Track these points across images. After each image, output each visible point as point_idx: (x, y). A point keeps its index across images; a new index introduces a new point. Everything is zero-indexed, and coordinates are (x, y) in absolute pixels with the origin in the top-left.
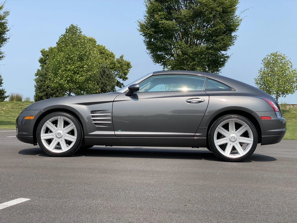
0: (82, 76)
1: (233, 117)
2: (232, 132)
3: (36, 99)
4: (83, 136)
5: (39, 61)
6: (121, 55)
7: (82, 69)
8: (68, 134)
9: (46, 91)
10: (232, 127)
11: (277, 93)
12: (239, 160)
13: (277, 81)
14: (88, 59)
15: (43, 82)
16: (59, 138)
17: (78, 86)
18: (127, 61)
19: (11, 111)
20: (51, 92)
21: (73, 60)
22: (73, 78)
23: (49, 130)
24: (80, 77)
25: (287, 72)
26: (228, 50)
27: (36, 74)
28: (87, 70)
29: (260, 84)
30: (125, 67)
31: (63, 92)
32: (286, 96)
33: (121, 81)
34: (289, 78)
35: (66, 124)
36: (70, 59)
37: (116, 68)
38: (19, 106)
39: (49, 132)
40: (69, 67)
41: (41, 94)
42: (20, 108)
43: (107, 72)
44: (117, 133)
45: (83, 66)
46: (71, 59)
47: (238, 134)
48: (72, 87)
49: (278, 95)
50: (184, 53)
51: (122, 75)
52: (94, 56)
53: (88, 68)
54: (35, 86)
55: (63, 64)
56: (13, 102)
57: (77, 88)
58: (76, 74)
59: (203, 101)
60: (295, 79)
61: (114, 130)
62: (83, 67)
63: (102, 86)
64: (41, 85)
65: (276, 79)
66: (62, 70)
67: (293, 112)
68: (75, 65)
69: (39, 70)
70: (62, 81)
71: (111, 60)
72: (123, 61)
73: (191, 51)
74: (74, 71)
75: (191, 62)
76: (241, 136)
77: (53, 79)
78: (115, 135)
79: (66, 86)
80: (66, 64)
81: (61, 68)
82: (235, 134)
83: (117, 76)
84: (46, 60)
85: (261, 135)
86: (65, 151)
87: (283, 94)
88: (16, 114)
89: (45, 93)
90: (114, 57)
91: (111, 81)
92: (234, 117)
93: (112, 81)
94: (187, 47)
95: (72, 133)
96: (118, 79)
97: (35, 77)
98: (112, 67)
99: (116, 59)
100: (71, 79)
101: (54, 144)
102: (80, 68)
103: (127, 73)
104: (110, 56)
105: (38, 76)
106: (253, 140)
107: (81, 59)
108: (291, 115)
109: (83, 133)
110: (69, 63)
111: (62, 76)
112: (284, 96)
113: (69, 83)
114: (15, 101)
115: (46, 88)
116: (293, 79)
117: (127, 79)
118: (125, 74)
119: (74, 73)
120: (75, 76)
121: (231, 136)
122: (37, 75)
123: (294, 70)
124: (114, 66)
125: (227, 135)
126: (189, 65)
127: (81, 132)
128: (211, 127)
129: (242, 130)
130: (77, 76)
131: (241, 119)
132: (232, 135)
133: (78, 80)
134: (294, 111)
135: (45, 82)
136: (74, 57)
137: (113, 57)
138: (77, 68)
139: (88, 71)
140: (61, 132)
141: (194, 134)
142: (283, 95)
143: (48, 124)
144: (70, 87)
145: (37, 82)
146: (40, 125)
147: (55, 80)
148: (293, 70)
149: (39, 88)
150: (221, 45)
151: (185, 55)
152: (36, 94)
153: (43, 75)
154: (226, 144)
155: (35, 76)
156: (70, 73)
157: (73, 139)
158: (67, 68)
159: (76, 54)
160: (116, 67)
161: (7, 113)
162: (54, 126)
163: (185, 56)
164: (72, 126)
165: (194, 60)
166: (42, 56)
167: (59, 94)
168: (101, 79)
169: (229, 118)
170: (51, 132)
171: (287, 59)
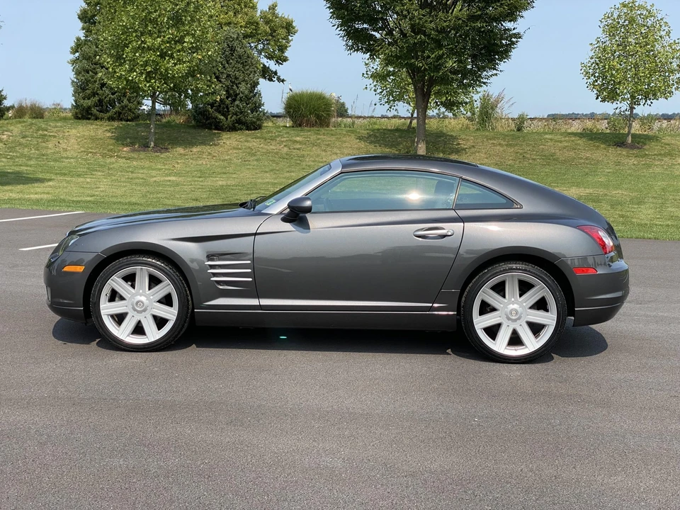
0: (180, 61)
1: (514, 269)
2: (513, 299)
3: (76, 114)
4: (190, 307)
5: (79, 18)
6: (271, 3)
7: (180, 47)
8: (158, 304)
9: (98, 94)
10: (512, 289)
11: (633, 97)
12: (525, 359)
13: (633, 69)
14: (193, 20)
15: (90, 73)
16: (139, 312)
17: (172, 85)
18: (286, 17)
19: (20, 144)
20: (110, 98)
21: (157, 24)
22: (160, 67)
23: (117, 295)
24: (175, 64)
25: (658, 47)
26: (520, 20)
27: (72, 48)
28: (193, 47)
29: (595, 77)
30: (282, 32)
31: (137, 97)
32: (652, 103)
33: (272, 65)
34: (661, 61)
35: (154, 281)
36: (151, 21)
37: (260, 34)
38: (38, 130)
39: (117, 299)
40: (149, 41)
41: (88, 103)
42: (41, 135)
43: (239, 49)
44: (265, 302)
45: (182, 37)
46: (154, 21)
47: (524, 304)
48: (158, 87)
49: (635, 103)
50: (416, 29)
51: (274, 51)
52: (207, 14)
53: (193, 43)
54: (73, 81)
55: (134, 34)
56: (24, 122)
57: (171, 89)
58: (167, 58)
59: (450, 234)
60: (674, 65)
61: (258, 297)
62: (181, 41)
63: (228, 83)
64: (87, 81)
65: (632, 64)
66: (132, 49)
67: (666, 141)
68: (164, 37)
69: (78, 39)
70: (135, 74)
71: (247, 14)
72: (277, 17)
73: (433, 25)
74: (162, 50)
75: (432, 51)
76: (530, 308)
77: (113, 69)
78: (260, 307)
79: (144, 85)
80: (142, 34)
81: (130, 43)
82: (517, 304)
83: (263, 54)
84: (95, 16)
85: (574, 307)
86: (153, 340)
87: (646, 98)
88: (33, 151)
89: (97, 98)
90: (254, 7)
91: (248, 72)
92: (517, 269)
93: (251, 72)
94: (424, 16)
95: (167, 300)
96: (264, 61)
97: (72, 57)
98: (251, 32)
99: (258, 14)
100: (156, 70)
101: (129, 324)
102: (175, 44)
103: (287, 47)
104: (245, 6)
105: (77, 54)
106: (555, 317)
107: (177, 20)
108: (662, 147)
109: (190, 302)
110: (150, 31)
111: (134, 63)
112: (649, 102)
113: (151, 78)
114: (27, 119)
115: (98, 88)
116: (671, 63)
117: (285, 60)
118: (282, 49)
119: (163, 56)
120: (163, 62)
121: (508, 310)
122: (74, 51)
123: (675, 41)
124: (256, 30)
125: (502, 306)
126: (429, 57)
127: (188, 300)
128: (467, 290)
129: (532, 296)
130: (168, 63)
131: (531, 272)
132: (511, 307)
133: (173, 72)
134: (669, 138)
135: (96, 73)
136: (159, 16)
137: (252, 8)
138: (168, 42)
139: (195, 49)
140: (143, 299)
141: (431, 305)
142: (646, 101)
143: (116, 282)
144: (153, 88)
145: (78, 73)
146: (97, 283)
147: (117, 70)
148: (672, 41)
149: (81, 88)
150: (504, 8)
151: (418, 35)
152: (76, 101)
153: (90, 57)
154: (498, 326)
155: (71, 53)
156: (151, 56)
157: (171, 314)
158: (145, 44)
159: (165, 10)
160: (260, 32)
161: (12, 149)
162: (127, 286)
163: (419, 37)
164: (167, 287)
165: (440, 46)
166: (86, 6)
167: (129, 100)
168: (224, 67)
169: (505, 271)
170: (122, 298)
171: (658, 15)
